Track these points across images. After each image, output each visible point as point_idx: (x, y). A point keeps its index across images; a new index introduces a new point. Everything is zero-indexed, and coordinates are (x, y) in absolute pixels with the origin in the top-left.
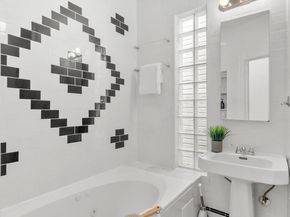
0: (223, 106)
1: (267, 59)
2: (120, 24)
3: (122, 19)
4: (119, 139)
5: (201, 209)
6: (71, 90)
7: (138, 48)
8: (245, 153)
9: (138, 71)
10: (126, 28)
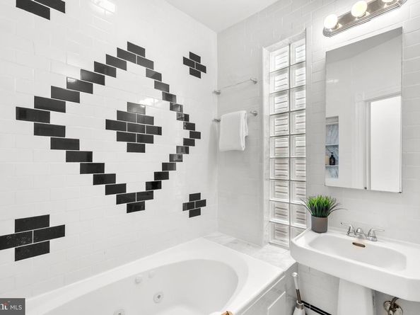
0: (333, 161)
1: (399, 98)
2: (195, 65)
3: (198, 58)
4: (194, 205)
5: (297, 306)
6: (131, 149)
7: (218, 93)
8: (361, 237)
9: (218, 121)
10: (204, 69)
